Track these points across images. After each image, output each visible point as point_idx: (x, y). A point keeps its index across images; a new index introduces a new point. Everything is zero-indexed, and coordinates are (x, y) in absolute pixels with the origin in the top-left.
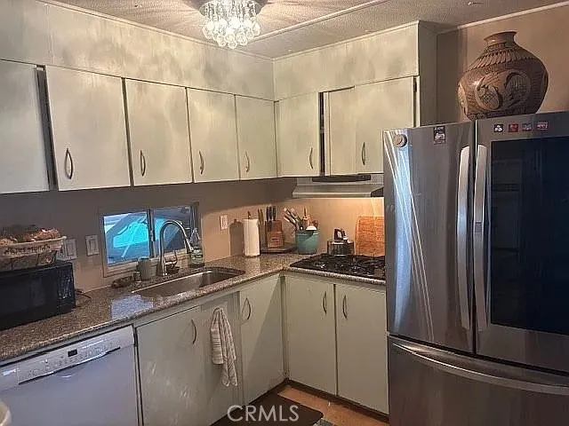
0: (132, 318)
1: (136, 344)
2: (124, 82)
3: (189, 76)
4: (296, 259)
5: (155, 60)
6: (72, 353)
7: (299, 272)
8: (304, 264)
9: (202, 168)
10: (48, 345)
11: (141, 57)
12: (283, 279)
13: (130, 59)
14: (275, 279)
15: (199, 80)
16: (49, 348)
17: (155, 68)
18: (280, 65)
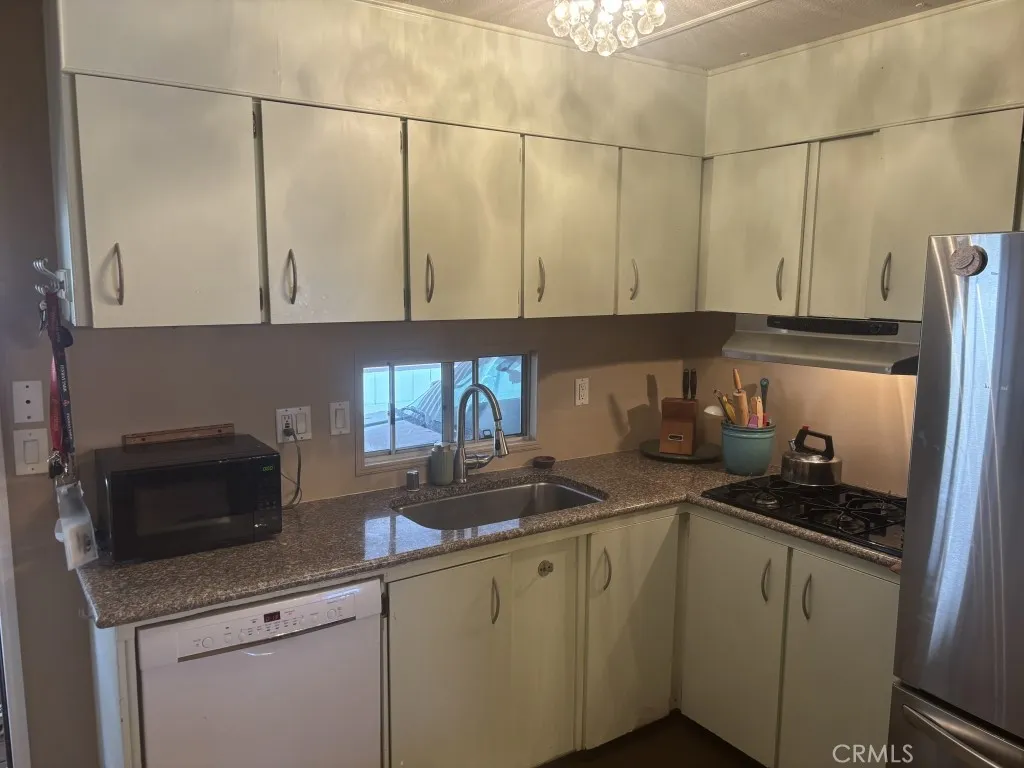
0: (380, 566)
1: (385, 611)
2: (405, 127)
3: (530, 111)
4: (718, 480)
5: (467, 81)
6: (272, 617)
7: (717, 510)
8: (731, 495)
9: (541, 291)
10: (231, 599)
11: (440, 76)
12: (684, 519)
13: (420, 81)
14: (670, 516)
15: (548, 119)
16: (230, 604)
17: (465, 97)
18: (722, 83)
